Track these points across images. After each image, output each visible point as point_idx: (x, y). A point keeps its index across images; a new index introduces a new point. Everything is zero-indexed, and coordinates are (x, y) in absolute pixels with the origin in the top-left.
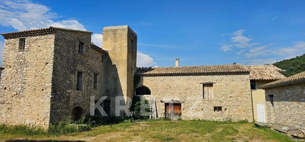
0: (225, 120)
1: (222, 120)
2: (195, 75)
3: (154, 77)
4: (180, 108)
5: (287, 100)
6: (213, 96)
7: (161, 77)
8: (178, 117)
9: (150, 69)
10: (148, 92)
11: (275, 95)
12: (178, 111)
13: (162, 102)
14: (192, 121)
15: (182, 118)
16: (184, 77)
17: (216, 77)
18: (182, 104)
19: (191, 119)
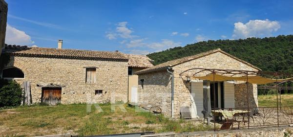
0: (105, 102)
1: (102, 103)
2: (79, 59)
3: (30, 58)
4: (60, 93)
5: (152, 83)
6: (95, 79)
7: (39, 59)
8: (57, 102)
9: (25, 48)
10: (20, 74)
11: (145, 80)
12: (58, 96)
13: (38, 86)
14: (72, 104)
15: (62, 102)
16: (67, 60)
17: (99, 62)
18: (62, 88)
19: (72, 103)
